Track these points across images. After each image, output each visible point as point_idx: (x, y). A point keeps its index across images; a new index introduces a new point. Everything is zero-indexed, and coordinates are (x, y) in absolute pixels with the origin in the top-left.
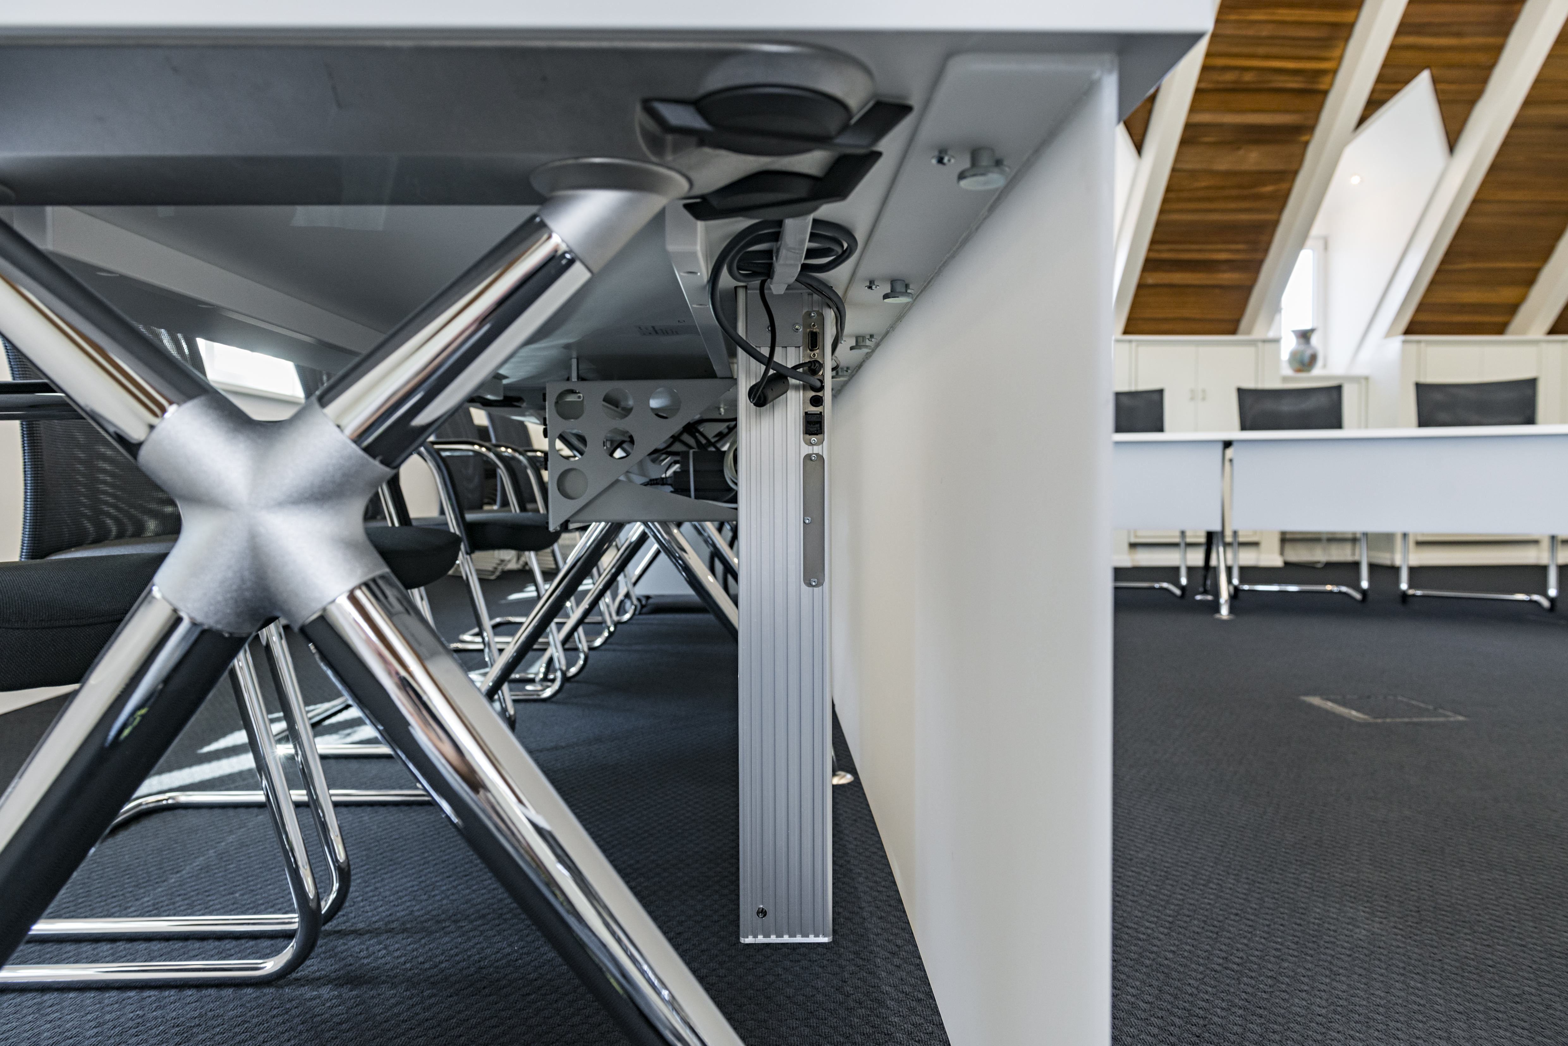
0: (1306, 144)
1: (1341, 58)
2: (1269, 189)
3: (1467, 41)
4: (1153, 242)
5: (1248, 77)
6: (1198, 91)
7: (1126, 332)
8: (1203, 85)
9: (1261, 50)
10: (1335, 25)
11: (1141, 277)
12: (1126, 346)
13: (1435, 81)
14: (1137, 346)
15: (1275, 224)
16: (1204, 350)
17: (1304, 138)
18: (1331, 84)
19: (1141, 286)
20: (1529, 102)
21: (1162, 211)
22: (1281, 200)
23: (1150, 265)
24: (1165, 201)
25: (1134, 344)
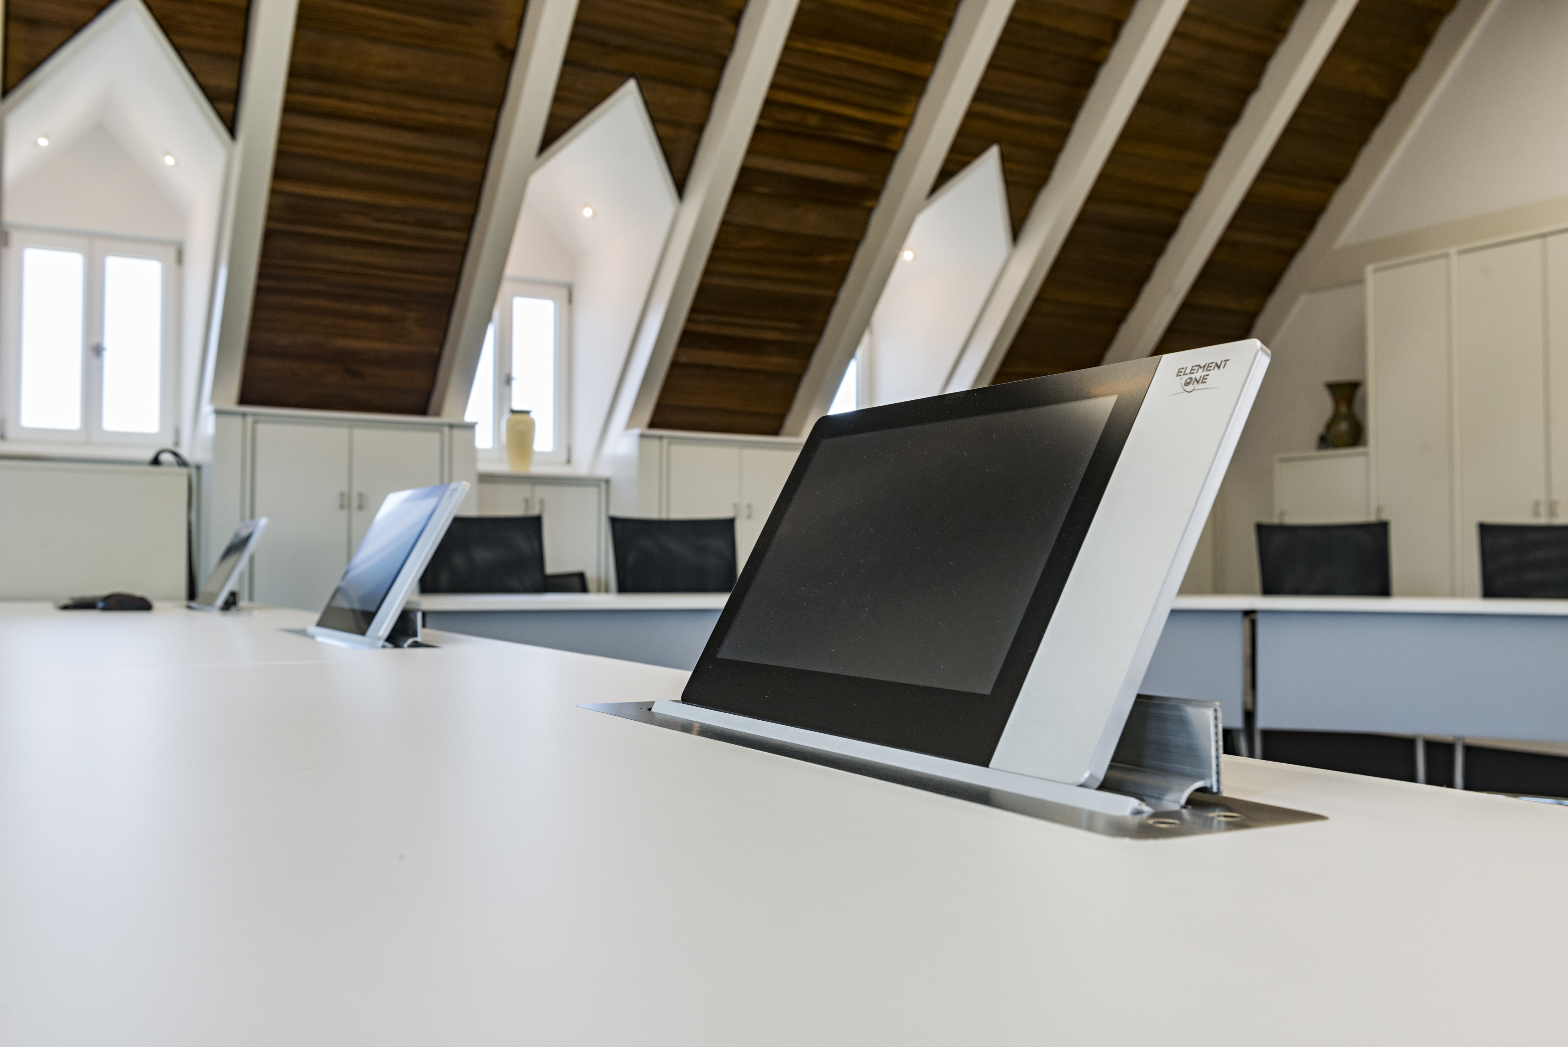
0: (870, 211)
1: (912, 117)
2: (827, 259)
3: (1036, 120)
4: (693, 310)
5: (813, 120)
6: (759, 130)
7: (652, 425)
8: (766, 123)
9: (829, 91)
10: (908, 77)
11: (676, 355)
12: (655, 443)
13: (1004, 158)
14: (670, 444)
15: (831, 302)
16: (750, 454)
17: (869, 204)
18: (901, 144)
19: (675, 365)
20: (1093, 197)
21: (706, 273)
22: (840, 273)
23: (687, 338)
24: (712, 259)
25: (665, 442)
